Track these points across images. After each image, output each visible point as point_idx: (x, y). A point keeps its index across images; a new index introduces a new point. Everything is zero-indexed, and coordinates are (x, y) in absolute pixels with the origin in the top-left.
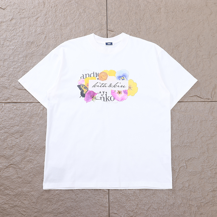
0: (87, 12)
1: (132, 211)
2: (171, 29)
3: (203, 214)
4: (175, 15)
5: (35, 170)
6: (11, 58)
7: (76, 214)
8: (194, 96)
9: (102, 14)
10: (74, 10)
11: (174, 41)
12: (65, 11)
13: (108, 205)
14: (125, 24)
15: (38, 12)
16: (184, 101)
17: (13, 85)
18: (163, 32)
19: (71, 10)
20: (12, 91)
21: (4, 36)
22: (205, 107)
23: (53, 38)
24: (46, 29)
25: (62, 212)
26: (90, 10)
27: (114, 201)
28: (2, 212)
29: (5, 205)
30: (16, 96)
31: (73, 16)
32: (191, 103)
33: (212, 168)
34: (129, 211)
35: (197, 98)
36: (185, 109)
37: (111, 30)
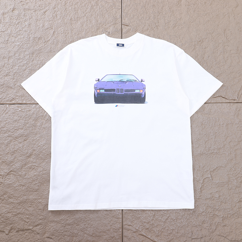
0: (100, 5)
1: (148, 223)
2: (193, 23)
3: (227, 225)
4: (197, 8)
5: (41, 177)
6: (17, 55)
7: (86, 226)
8: (218, 96)
9: (116, 7)
10: (85, 2)
11: (196, 36)
12: (75, 4)
13: (121, 216)
14: (141, 18)
15: (46, 5)
16: (208, 102)
17: (18, 84)
18: (183, 26)
19: (82, 3)
20: (17, 91)
21: (9, 31)
22: (230, 109)
23: (62, 34)
24: (55, 24)
25: (71, 224)
26: (103, 2)
27: (128, 212)
28: (5, 222)
29: (8, 214)
30: (22, 96)
31: (84, 10)
32: (215, 104)
33: (238, 176)
34: (144, 222)
35: (221, 99)
36: (208, 111)
37: (126, 25)
